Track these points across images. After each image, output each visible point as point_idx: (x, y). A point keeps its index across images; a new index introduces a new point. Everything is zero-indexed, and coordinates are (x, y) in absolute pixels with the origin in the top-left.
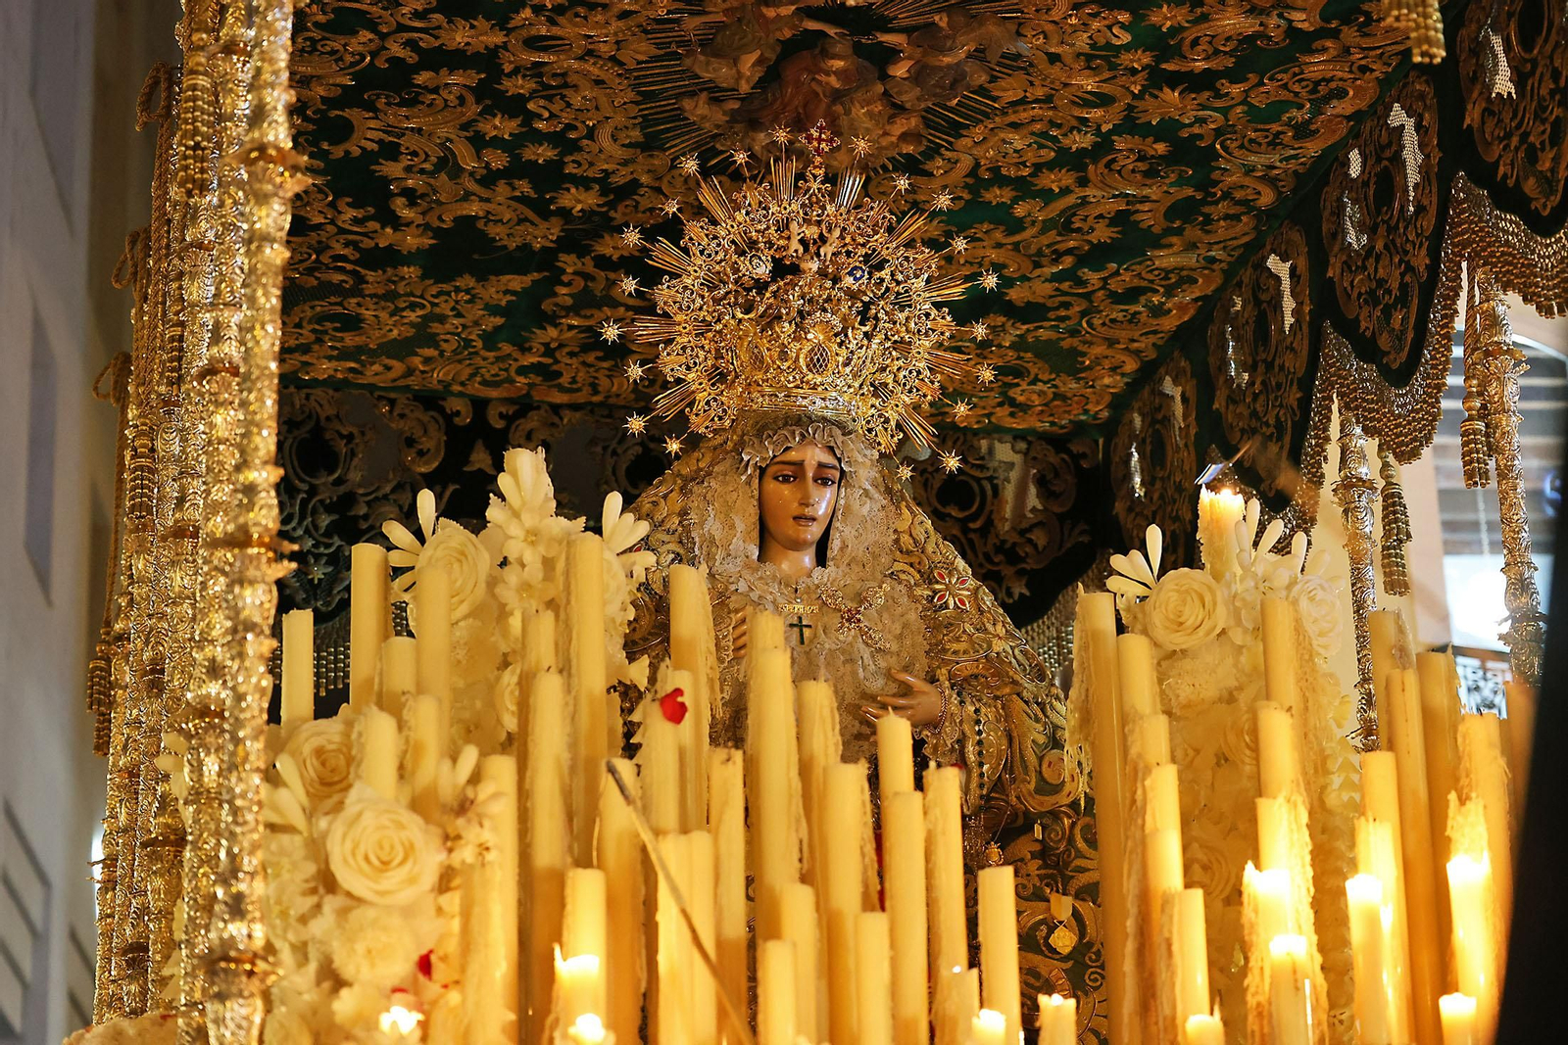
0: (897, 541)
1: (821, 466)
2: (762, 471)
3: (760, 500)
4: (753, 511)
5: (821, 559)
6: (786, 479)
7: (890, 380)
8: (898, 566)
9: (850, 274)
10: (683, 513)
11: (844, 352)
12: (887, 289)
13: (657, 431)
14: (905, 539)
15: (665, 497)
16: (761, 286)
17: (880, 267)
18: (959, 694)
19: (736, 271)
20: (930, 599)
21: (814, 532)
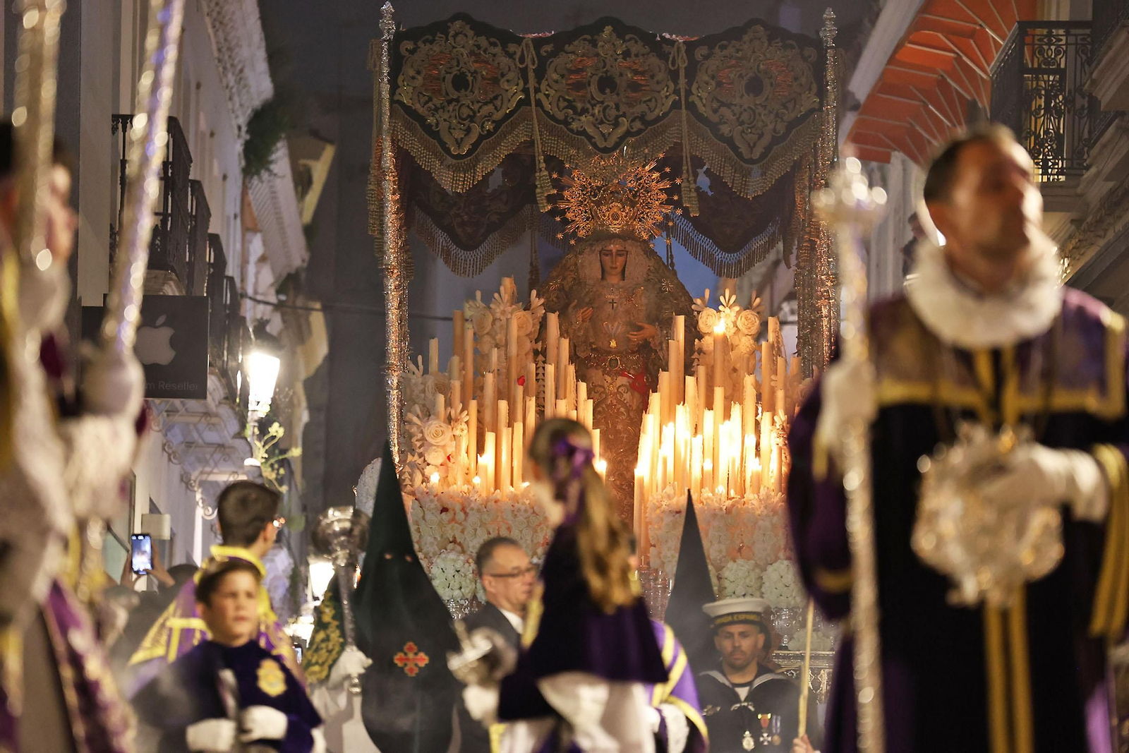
0: (649, 269)
1: (618, 250)
2: (600, 252)
3: (601, 260)
4: (598, 264)
5: (623, 279)
6: (607, 255)
7: (645, 216)
8: (650, 277)
9: (630, 182)
10: (576, 264)
11: (624, 214)
12: (643, 186)
13: (567, 238)
14: (652, 268)
15: (570, 259)
16: (599, 188)
17: (640, 179)
18: (661, 328)
19: (590, 184)
20: (660, 288)
21: (619, 269)
